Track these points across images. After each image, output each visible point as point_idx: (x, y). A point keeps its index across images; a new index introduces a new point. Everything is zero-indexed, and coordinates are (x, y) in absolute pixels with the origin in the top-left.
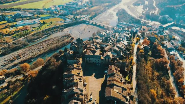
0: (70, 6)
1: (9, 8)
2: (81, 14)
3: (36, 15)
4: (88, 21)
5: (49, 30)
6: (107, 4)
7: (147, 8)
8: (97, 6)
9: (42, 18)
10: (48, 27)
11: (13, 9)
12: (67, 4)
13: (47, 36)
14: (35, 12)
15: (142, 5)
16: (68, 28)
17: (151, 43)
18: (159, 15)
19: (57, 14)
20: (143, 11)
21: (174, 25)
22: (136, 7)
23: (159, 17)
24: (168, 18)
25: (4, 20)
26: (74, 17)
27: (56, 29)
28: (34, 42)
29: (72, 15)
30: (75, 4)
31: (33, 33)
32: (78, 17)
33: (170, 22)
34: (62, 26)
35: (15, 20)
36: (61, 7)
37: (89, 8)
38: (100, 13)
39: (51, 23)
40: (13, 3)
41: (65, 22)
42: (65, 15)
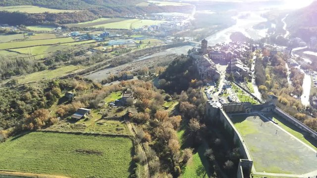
0: (165, 26)
1: (89, 27)
2: (183, 35)
3: (127, 36)
4: (195, 43)
5: (149, 49)
6: (216, 26)
7: (273, 32)
8: (201, 28)
9: (135, 39)
10: (147, 47)
11: (95, 28)
12: (161, 25)
13: (150, 55)
14: (123, 32)
15: (266, 28)
16: (171, 49)
18: (288, 39)
19: (152, 35)
20: (267, 35)
21: (307, 50)
22: (258, 30)
23: (288, 40)
24: (301, 41)
25: (91, 39)
26: (176, 38)
27: (158, 49)
28: (138, 59)
29: (172, 36)
30: (173, 25)
31: (132, 51)
32: (181, 38)
33: (303, 46)
34: (164, 46)
35: (104, 39)
36: (155, 28)
37: (192, 30)
39: (149, 43)
40: (90, 22)
41: (166, 43)
42: (163, 36)
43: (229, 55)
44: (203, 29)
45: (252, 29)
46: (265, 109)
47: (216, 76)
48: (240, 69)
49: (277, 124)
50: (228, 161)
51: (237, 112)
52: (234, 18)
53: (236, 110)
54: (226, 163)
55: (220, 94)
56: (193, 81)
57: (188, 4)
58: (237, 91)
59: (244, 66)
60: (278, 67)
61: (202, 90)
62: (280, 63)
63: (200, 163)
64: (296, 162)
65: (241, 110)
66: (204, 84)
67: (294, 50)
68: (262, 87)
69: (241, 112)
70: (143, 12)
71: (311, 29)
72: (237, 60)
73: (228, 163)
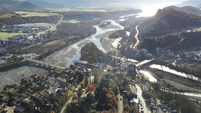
0: (14, 40)
2: (26, 52)
4: (33, 62)
6: (72, 37)
7: (125, 41)
8: (56, 40)
12: (9, 39)
15: (121, 37)
20: (119, 45)
22: (112, 40)
23: (136, 52)
24: (147, 52)
26: (13, 56)
32: (19, 57)
37: (44, 43)
38: (57, 50)
44: (58, 41)
45: (107, 39)
57: (56, 14)
70: (2, 24)
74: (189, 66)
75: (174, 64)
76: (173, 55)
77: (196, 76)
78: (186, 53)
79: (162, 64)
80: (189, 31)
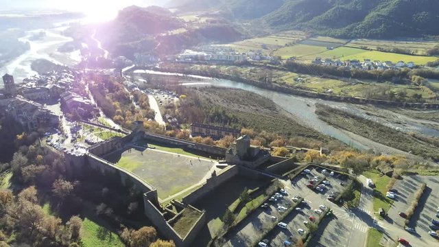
7: (88, 54)
15: (76, 50)
17: (106, 82)
18: (111, 59)
20: (82, 59)
21: (135, 68)
23: (111, 61)
24: (125, 59)
33: (130, 65)
43: (55, 90)
45: (59, 53)
46: (135, 139)
47: (53, 121)
48: (81, 103)
49: (154, 148)
50: (131, 204)
51: (107, 153)
52: (23, 40)
53: (105, 150)
54: (130, 208)
55: (72, 141)
56: (20, 137)
58: (92, 130)
59: (84, 99)
60: (118, 93)
61: (43, 142)
62: (118, 88)
63: (97, 226)
64: (190, 174)
65: (110, 148)
66: (42, 136)
67: (124, 70)
68: (117, 117)
69: (112, 150)
71: (130, 44)
72: (69, 94)
73: (132, 206)
74: (173, 66)
75: (158, 67)
76: (154, 59)
77: (181, 73)
78: (167, 56)
79: (145, 68)
80: (164, 35)
